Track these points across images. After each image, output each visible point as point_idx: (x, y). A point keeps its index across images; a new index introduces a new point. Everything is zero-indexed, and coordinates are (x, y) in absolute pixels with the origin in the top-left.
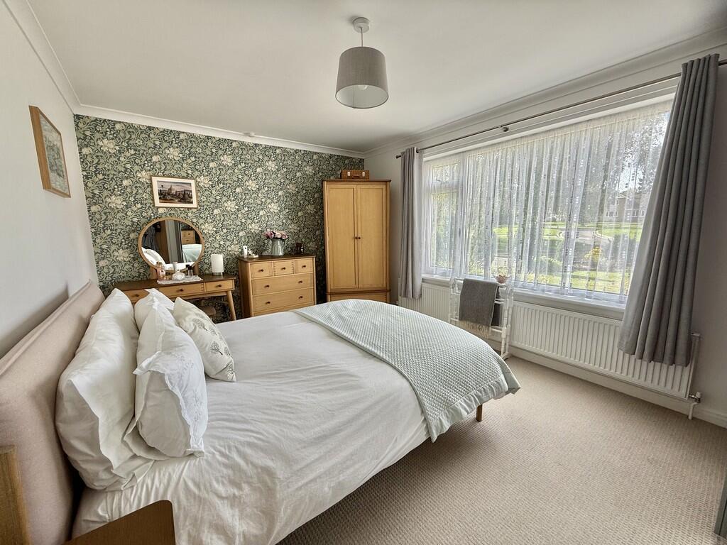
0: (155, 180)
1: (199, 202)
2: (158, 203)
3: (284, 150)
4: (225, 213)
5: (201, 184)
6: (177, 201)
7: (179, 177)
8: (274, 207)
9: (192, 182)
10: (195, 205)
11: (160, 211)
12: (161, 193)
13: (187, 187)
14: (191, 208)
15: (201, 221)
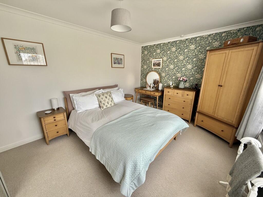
0: (153, 60)
1: (162, 66)
2: (153, 67)
3: (201, 37)
4: (170, 69)
5: (164, 60)
6: (157, 66)
7: (159, 58)
8: (189, 67)
9: (161, 59)
10: (161, 67)
11: (153, 69)
12: (154, 64)
13: (160, 61)
14: (160, 68)
15: (162, 72)
